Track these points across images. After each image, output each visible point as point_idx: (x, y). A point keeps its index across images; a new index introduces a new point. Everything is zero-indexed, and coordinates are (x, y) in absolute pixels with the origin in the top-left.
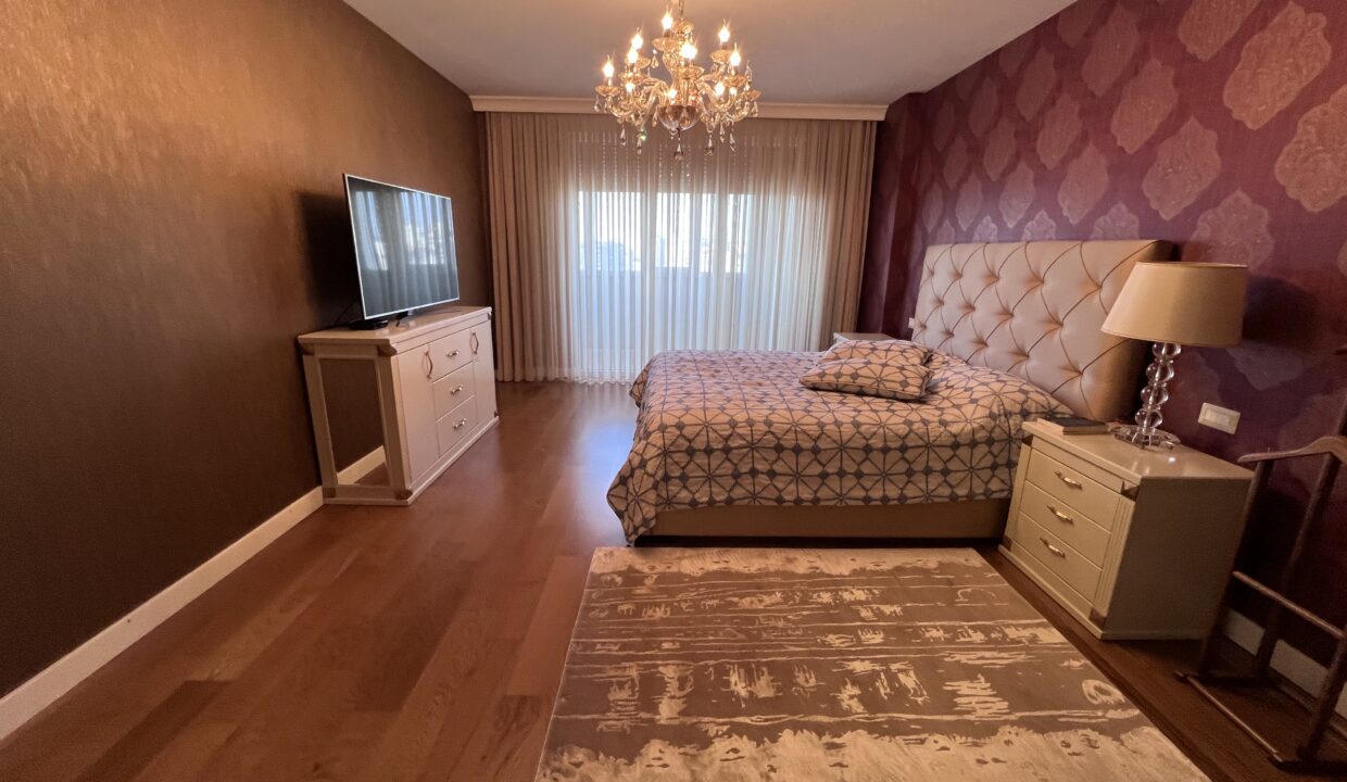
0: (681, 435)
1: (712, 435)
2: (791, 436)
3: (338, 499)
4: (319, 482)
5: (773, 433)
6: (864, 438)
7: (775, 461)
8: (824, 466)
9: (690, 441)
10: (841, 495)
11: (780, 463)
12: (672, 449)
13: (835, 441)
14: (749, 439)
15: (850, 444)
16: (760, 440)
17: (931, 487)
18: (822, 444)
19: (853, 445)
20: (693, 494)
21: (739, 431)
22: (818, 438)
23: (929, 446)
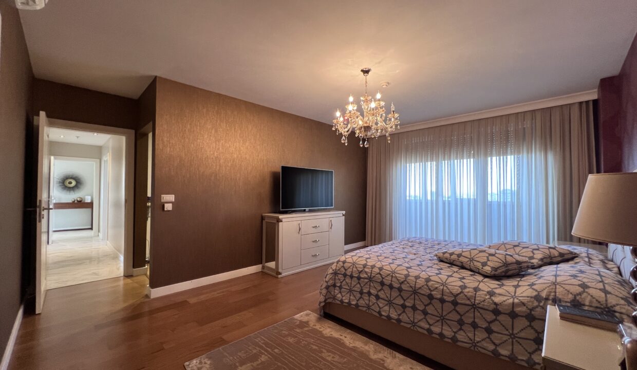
0: (343, 267)
1: (355, 269)
2: (389, 278)
3: (265, 271)
4: (261, 264)
5: (380, 274)
6: (430, 290)
7: (380, 290)
8: (404, 300)
9: (346, 270)
10: (414, 322)
11: (382, 292)
12: (338, 272)
13: (411, 287)
14: (369, 275)
15: (419, 291)
16: (374, 277)
17: (477, 339)
18: (404, 287)
19: (422, 292)
20: (343, 297)
21: (366, 270)
22: (403, 282)
23: (474, 307)
